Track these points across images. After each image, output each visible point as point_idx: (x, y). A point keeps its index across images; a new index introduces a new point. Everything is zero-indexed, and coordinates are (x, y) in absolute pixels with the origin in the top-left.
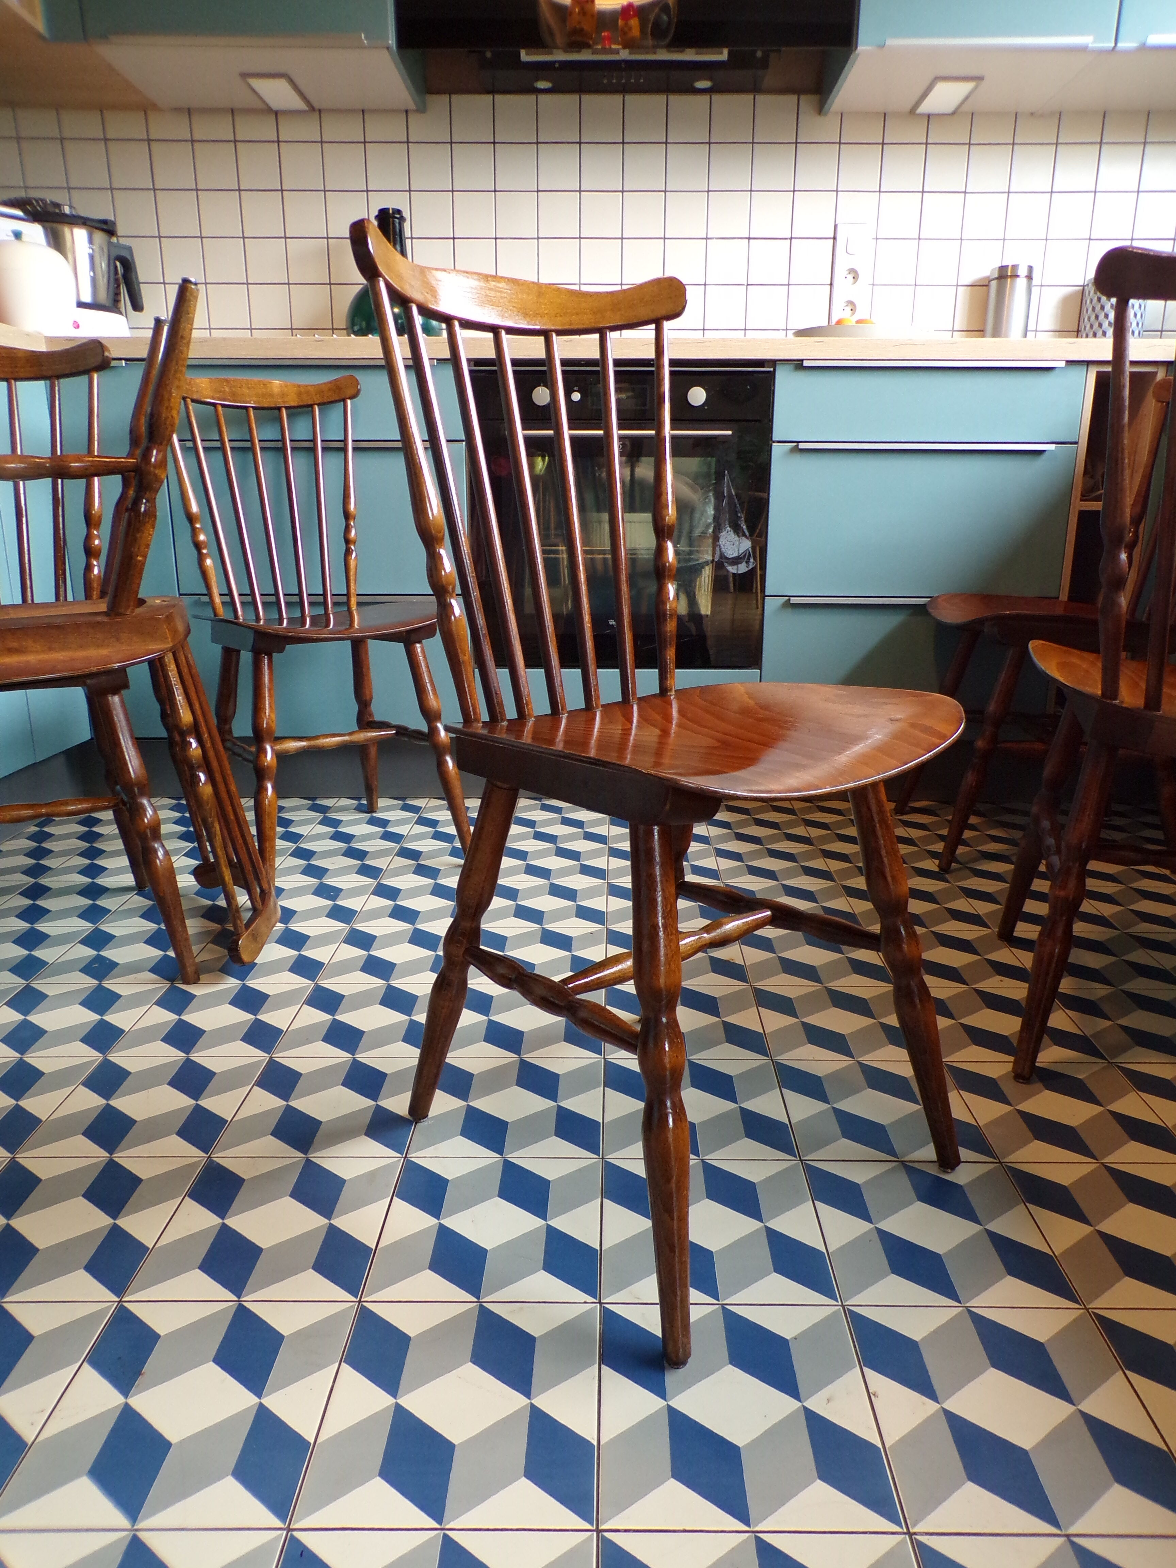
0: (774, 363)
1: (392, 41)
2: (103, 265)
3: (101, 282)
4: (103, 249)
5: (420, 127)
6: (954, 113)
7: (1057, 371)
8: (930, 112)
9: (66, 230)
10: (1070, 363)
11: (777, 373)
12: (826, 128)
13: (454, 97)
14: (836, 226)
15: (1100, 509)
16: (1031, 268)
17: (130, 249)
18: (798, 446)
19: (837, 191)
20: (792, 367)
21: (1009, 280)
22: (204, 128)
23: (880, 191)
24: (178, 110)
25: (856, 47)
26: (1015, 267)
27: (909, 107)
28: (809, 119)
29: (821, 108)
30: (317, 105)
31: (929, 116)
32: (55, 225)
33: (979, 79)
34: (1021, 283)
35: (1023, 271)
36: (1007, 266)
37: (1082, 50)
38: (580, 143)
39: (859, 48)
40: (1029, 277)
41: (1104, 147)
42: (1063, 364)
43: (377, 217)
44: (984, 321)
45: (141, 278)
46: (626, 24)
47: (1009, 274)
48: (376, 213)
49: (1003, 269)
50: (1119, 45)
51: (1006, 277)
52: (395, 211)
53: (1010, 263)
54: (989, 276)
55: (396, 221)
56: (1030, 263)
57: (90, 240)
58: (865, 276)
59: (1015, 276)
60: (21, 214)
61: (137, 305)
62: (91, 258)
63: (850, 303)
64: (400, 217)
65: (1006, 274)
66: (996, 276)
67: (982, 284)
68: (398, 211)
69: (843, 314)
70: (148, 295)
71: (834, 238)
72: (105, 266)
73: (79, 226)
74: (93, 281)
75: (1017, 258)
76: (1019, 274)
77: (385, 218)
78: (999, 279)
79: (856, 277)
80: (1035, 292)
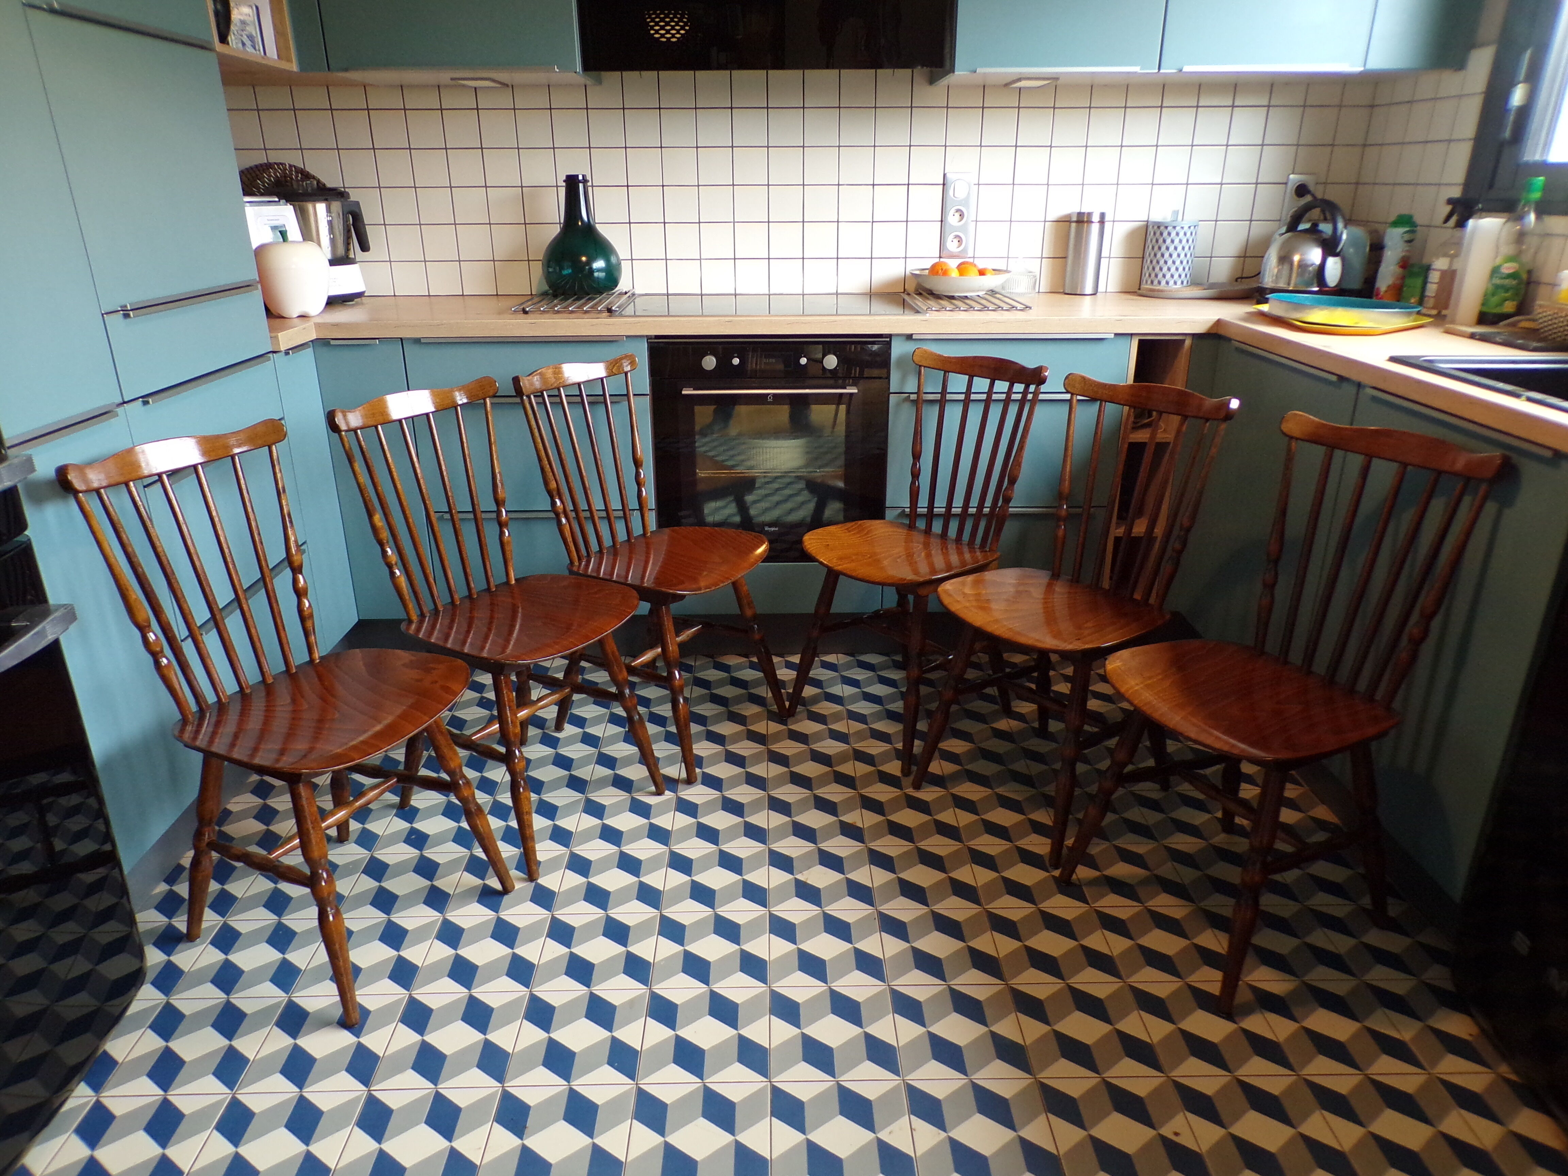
0: (890, 336)
1: (579, 68)
2: (339, 227)
3: (338, 238)
4: (339, 213)
5: (596, 97)
6: (1040, 87)
7: (1105, 341)
8: (1021, 86)
9: (310, 206)
10: (1116, 334)
11: (892, 348)
12: (936, 96)
13: (625, 73)
14: (945, 175)
16: (1103, 215)
17: (358, 204)
18: (909, 396)
19: (946, 146)
20: (904, 338)
21: (1085, 225)
23: (981, 146)
24: (393, 87)
26: (1090, 214)
28: (923, 87)
30: (509, 82)
31: (1020, 89)
32: (302, 203)
34: (1095, 228)
35: (1096, 218)
36: (1084, 213)
38: (732, 108)
39: (955, 73)
40: (1102, 222)
41: (1163, 110)
42: (1112, 336)
43: (564, 181)
47: (1085, 219)
48: (564, 178)
49: (1080, 214)
50: (1162, 70)
51: (1083, 222)
52: (580, 178)
53: (1085, 210)
54: (1069, 216)
55: (581, 185)
56: (1103, 211)
57: (329, 210)
58: (970, 215)
59: (1090, 222)
60: (277, 199)
61: (364, 247)
62: (330, 223)
63: (957, 236)
64: (585, 181)
65: (1083, 220)
66: (1075, 219)
67: (1064, 221)
68: (583, 176)
69: (952, 245)
70: (373, 234)
71: (944, 184)
72: (341, 227)
73: (319, 201)
74: (333, 241)
75: (1092, 206)
76: (1093, 220)
77: (572, 183)
78: (1077, 222)
79: (962, 215)
80: (1108, 226)
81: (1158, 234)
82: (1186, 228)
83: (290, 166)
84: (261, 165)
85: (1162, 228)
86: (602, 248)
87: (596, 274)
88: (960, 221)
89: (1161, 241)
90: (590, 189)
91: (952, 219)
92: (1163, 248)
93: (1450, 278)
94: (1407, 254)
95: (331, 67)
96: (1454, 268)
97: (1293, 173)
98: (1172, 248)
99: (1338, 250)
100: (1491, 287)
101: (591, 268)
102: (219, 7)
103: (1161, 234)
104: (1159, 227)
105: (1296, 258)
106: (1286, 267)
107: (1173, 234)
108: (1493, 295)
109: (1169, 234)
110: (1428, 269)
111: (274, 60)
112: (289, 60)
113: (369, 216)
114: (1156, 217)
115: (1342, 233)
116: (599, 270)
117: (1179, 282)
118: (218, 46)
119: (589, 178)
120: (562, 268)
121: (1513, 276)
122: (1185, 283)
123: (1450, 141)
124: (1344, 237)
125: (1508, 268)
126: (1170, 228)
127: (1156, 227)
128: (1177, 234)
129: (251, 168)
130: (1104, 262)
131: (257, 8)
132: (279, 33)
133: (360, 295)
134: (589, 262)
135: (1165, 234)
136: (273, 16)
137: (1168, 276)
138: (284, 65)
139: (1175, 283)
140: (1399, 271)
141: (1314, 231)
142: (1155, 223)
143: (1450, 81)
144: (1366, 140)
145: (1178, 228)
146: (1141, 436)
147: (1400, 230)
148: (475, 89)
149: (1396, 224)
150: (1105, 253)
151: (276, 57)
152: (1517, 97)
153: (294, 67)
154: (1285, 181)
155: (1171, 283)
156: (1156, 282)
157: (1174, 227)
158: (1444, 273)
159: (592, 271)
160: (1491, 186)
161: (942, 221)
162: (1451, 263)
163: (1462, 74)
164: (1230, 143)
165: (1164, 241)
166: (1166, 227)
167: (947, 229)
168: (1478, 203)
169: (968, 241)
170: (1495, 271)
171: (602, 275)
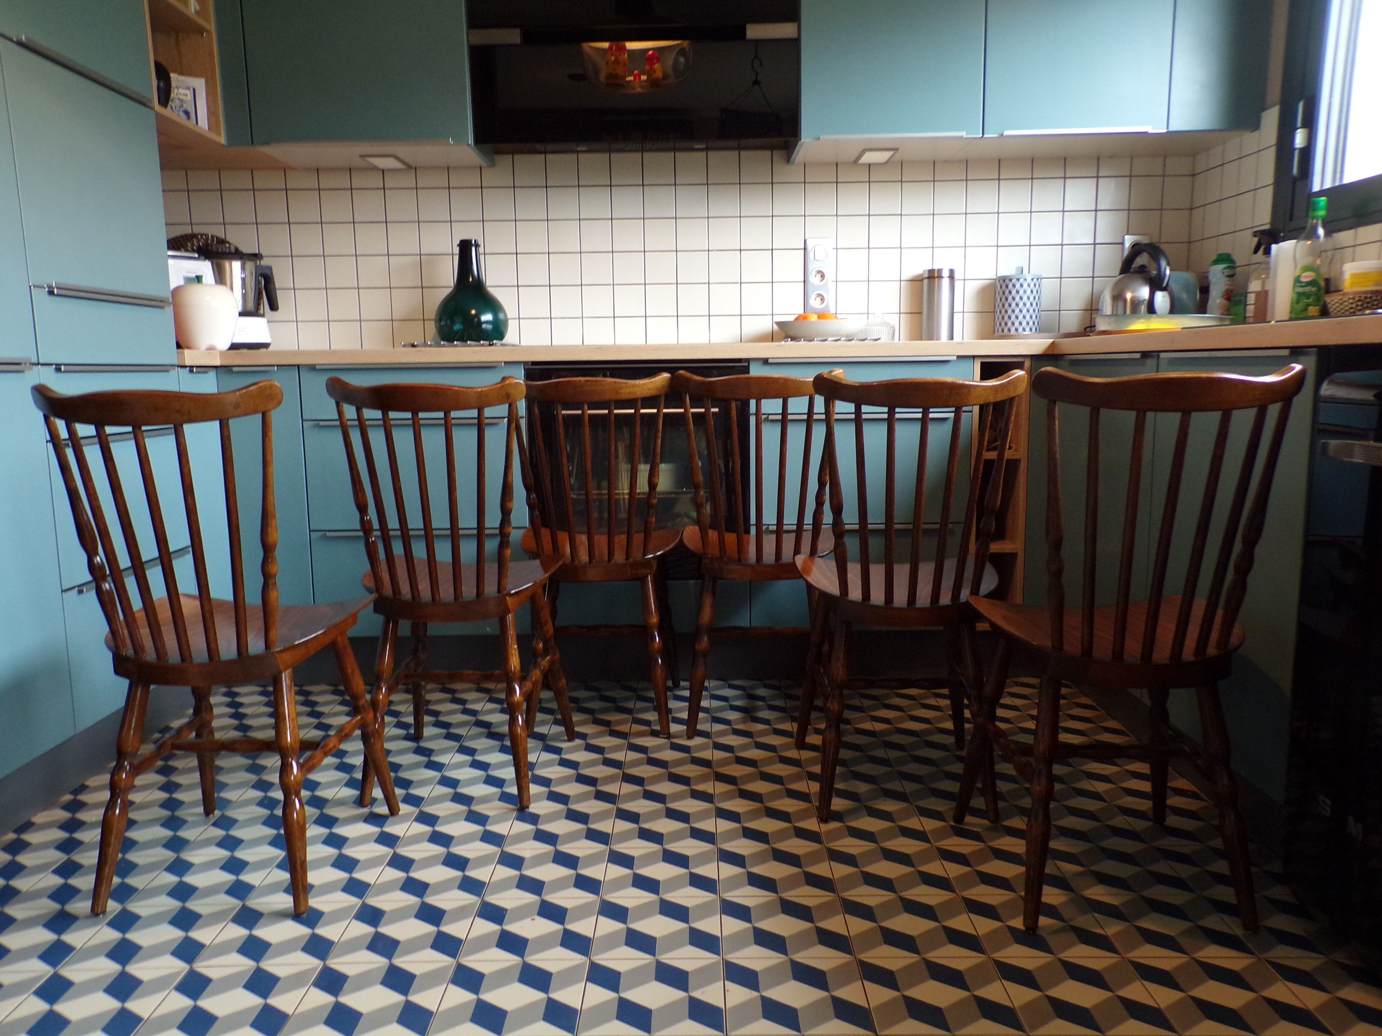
0: (748, 360)
1: (471, 141)
2: (251, 284)
3: (250, 295)
4: (252, 273)
5: (490, 177)
6: (886, 163)
7: (950, 364)
8: (871, 162)
9: (227, 264)
10: (959, 357)
11: (751, 368)
12: (794, 172)
13: (516, 157)
14: (805, 241)
15: (995, 457)
16: (952, 272)
17: (270, 268)
18: (768, 417)
19: (805, 216)
20: (761, 362)
21: (936, 280)
22: (326, 181)
23: (837, 215)
24: (308, 170)
25: (800, 140)
26: (940, 271)
27: (853, 158)
28: (780, 167)
29: (788, 159)
30: (412, 163)
31: (870, 165)
32: (219, 261)
33: (896, 150)
34: (945, 282)
35: (946, 274)
36: (934, 270)
37: (962, 137)
38: (611, 186)
39: (802, 140)
40: (952, 276)
41: (1001, 182)
42: (955, 358)
43: (458, 245)
44: (921, 308)
45: (277, 286)
46: (651, 69)
47: (936, 275)
48: (458, 242)
49: (931, 272)
50: (985, 136)
51: (934, 277)
52: (473, 242)
53: (936, 267)
54: (921, 275)
55: (473, 249)
56: (952, 268)
57: (243, 268)
58: (830, 275)
59: (940, 277)
60: (196, 255)
61: (274, 306)
62: (243, 280)
63: (819, 295)
64: (477, 246)
65: (933, 276)
66: (926, 275)
67: (917, 280)
68: (475, 241)
69: (815, 303)
70: (282, 298)
71: (805, 249)
72: (253, 284)
73: (236, 259)
74: (244, 296)
75: (943, 263)
76: (943, 275)
77: (465, 247)
78: (929, 278)
79: (823, 276)
80: (958, 285)
81: (1004, 286)
82: (1029, 280)
83: (212, 237)
84: (186, 235)
85: (1007, 281)
86: (492, 305)
87: (484, 326)
88: (822, 280)
89: (1007, 292)
90: (482, 257)
91: (814, 279)
92: (1010, 299)
93: (1263, 296)
94: (1231, 288)
95: (254, 141)
96: (1266, 289)
97: (1128, 234)
98: (1017, 298)
99: (1164, 285)
100: (1295, 296)
101: (479, 319)
102: (162, 84)
103: (1007, 286)
104: (1004, 281)
105: (1129, 296)
106: (1120, 304)
107: (1018, 286)
108: (1298, 302)
109: (1014, 286)
110: (1245, 294)
111: (205, 131)
112: (218, 133)
113: (279, 282)
114: (1003, 272)
115: (1165, 269)
116: (487, 322)
117: (1028, 329)
118: (157, 107)
119: (480, 242)
120: (453, 323)
121: (1312, 283)
122: (1034, 329)
123: (1255, 190)
124: (1168, 272)
125: (1307, 276)
126: (1014, 281)
127: (1001, 281)
128: (1022, 285)
129: (177, 237)
130: (957, 318)
131: (194, 90)
132: (211, 113)
133: (266, 346)
134: (478, 316)
135: (1010, 286)
136: (207, 100)
137: (1017, 324)
138: (213, 136)
139: (1024, 330)
140: (1225, 302)
141: (1142, 270)
142: (1001, 277)
143: (1250, 140)
144: (1192, 204)
145: (1021, 280)
146: (992, 455)
147: (1221, 267)
148: (383, 171)
149: (1216, 262)
150: (958, 307)
151: (207, 128)
152: (1300, 139)
153: (222, 140)
154: (1121, 241)
155: (1020, 329)
156: (1006, 330)
157: (1018, 280)
158: (1258, 294)
159: (480, 323)
160: (1291, 218)
161: (804, 281)
162: (1263, 285)
163: (1257, 133)
164: (1066, 209)
165: (1010, 292)
166: (1011, 280)
167: (810, 288)
168: (1280, 232)
169: (830, 299)
170: (1297, 280)
171: (489, 327)
